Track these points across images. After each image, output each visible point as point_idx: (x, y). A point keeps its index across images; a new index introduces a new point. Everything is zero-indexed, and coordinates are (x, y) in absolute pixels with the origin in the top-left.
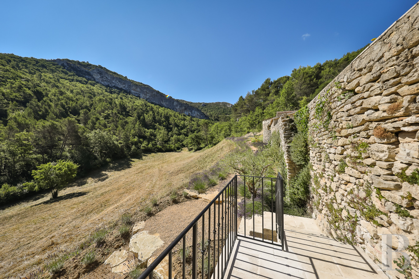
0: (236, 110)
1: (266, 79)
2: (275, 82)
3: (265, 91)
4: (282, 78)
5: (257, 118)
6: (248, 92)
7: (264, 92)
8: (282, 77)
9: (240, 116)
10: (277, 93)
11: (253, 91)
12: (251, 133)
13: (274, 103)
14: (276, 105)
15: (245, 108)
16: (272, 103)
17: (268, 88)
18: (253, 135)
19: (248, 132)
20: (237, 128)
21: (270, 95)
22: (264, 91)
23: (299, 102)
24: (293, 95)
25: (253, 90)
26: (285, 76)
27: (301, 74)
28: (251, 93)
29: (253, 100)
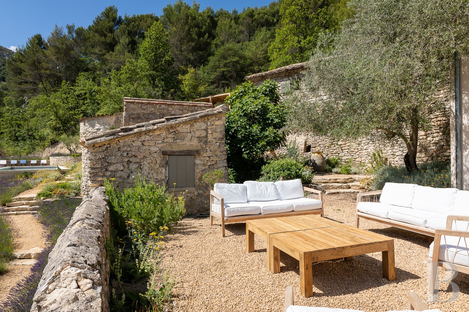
0: (19, 72)
1: (108, 6)
2: (129, 21)
3: (105, 36)
4: (143, 16)
5: (81, 102)
6: (55, 28)
7: (103, 39)
8: (145, 14)
9: (35, 90)
10: (133, 46)
11: (70, 29)
12: (61, 145)
13: (124, 69)
14: (128, 75)
15: (46, 70)
16: (118, 69)
17: (111, 31)
18: (68, 152)
19: (54, 143)
20: (19, 126)
21: (118, 48)
22: (101, 36)
23: (180, 77)
24: (167, 58)
25: (71, 24)
26: (149, 13)
27: (182, 16)
28: (66, 32)
29: (72, 52)
